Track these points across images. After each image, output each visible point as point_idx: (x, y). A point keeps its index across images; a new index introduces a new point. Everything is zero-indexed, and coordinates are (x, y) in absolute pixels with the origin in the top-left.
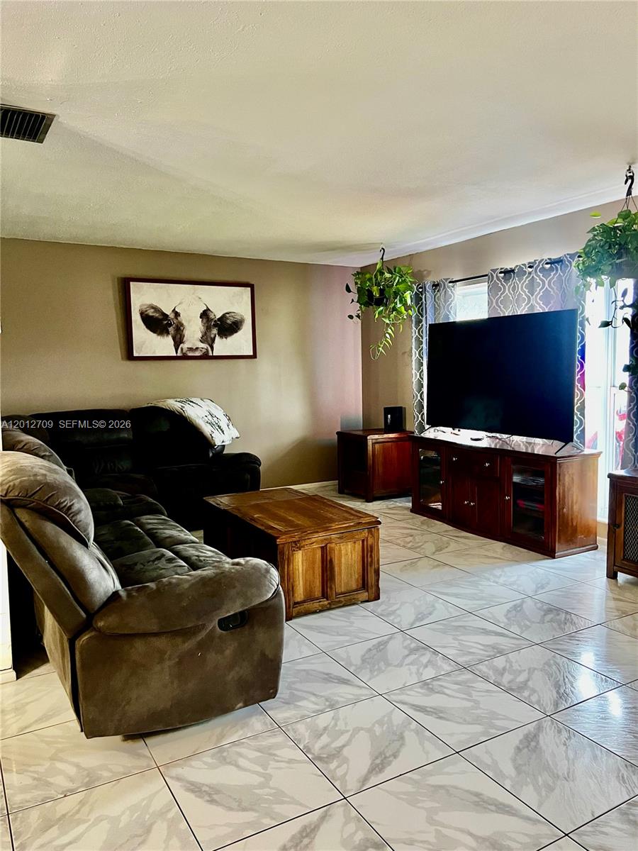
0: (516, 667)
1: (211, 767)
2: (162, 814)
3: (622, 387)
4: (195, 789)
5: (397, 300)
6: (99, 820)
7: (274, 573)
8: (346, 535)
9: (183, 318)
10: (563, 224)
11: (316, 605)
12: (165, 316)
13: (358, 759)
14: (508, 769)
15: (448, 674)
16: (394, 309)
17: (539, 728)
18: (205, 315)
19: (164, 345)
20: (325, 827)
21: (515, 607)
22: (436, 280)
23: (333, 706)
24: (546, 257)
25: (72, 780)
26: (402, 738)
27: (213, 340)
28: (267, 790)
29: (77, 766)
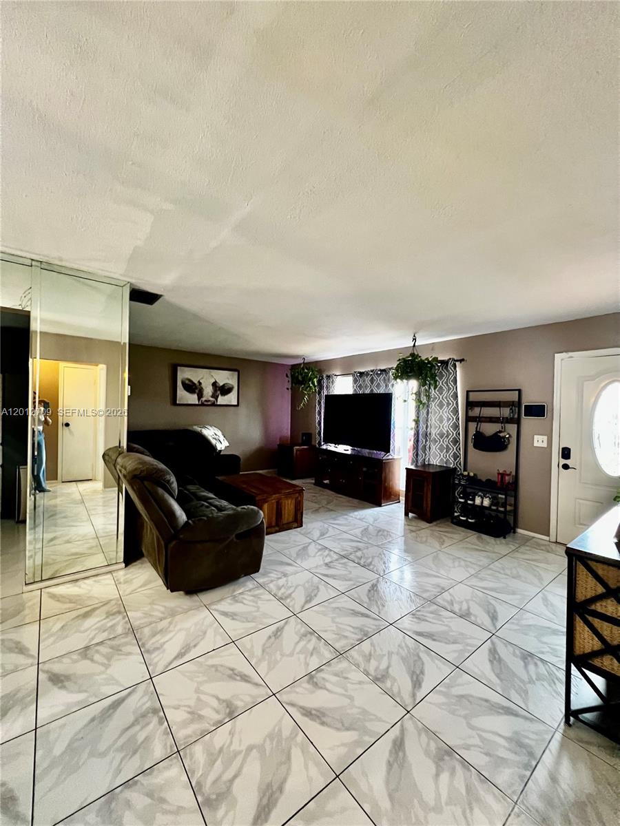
0: (366, 556)
1: (230, 604)
2: (211, 625)
3: (412, 429)
4: (225, 614)
5: (310, 383)
6: (180, 630)
7: (261, 512)
8: (288, 496)
9: (203, 385)
10: (388, 354)
11: (273, 530)
12: (194, 384)
13: (298, 599)
14: (366, 599)
15: (337, 560)
16: (309, 386)
17: (378, 581)
18: (214, 384)
19: (193, 399)
20: (286, 628)
21: (365, 529)
22: (329, 374)
23: (285, 575)
24: (378, 368)
25: (163, 613)
26: (318, 588)
27: (218, 397)
28: (258, 613)
29: (165, 607)
